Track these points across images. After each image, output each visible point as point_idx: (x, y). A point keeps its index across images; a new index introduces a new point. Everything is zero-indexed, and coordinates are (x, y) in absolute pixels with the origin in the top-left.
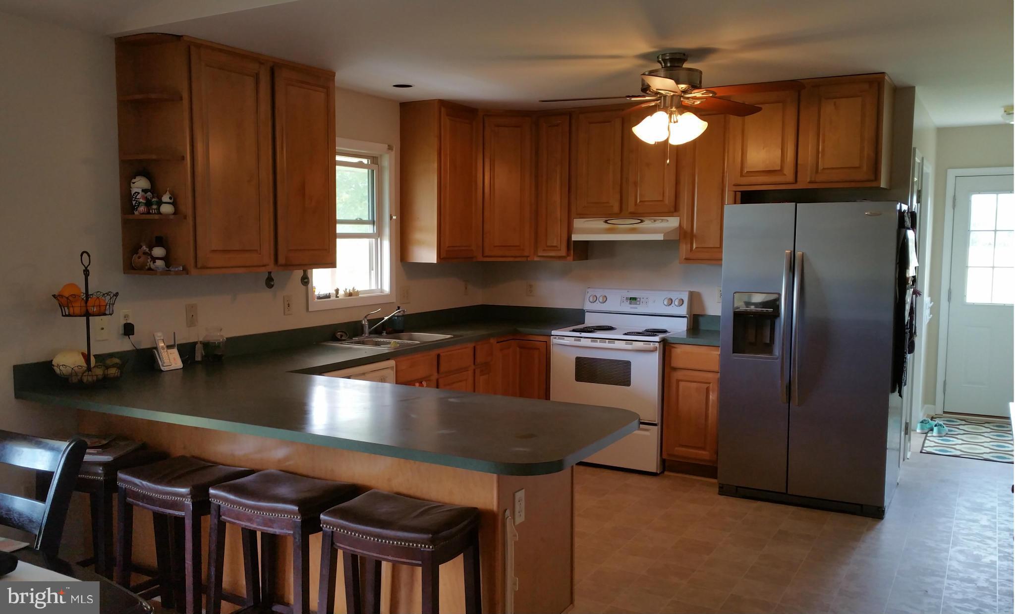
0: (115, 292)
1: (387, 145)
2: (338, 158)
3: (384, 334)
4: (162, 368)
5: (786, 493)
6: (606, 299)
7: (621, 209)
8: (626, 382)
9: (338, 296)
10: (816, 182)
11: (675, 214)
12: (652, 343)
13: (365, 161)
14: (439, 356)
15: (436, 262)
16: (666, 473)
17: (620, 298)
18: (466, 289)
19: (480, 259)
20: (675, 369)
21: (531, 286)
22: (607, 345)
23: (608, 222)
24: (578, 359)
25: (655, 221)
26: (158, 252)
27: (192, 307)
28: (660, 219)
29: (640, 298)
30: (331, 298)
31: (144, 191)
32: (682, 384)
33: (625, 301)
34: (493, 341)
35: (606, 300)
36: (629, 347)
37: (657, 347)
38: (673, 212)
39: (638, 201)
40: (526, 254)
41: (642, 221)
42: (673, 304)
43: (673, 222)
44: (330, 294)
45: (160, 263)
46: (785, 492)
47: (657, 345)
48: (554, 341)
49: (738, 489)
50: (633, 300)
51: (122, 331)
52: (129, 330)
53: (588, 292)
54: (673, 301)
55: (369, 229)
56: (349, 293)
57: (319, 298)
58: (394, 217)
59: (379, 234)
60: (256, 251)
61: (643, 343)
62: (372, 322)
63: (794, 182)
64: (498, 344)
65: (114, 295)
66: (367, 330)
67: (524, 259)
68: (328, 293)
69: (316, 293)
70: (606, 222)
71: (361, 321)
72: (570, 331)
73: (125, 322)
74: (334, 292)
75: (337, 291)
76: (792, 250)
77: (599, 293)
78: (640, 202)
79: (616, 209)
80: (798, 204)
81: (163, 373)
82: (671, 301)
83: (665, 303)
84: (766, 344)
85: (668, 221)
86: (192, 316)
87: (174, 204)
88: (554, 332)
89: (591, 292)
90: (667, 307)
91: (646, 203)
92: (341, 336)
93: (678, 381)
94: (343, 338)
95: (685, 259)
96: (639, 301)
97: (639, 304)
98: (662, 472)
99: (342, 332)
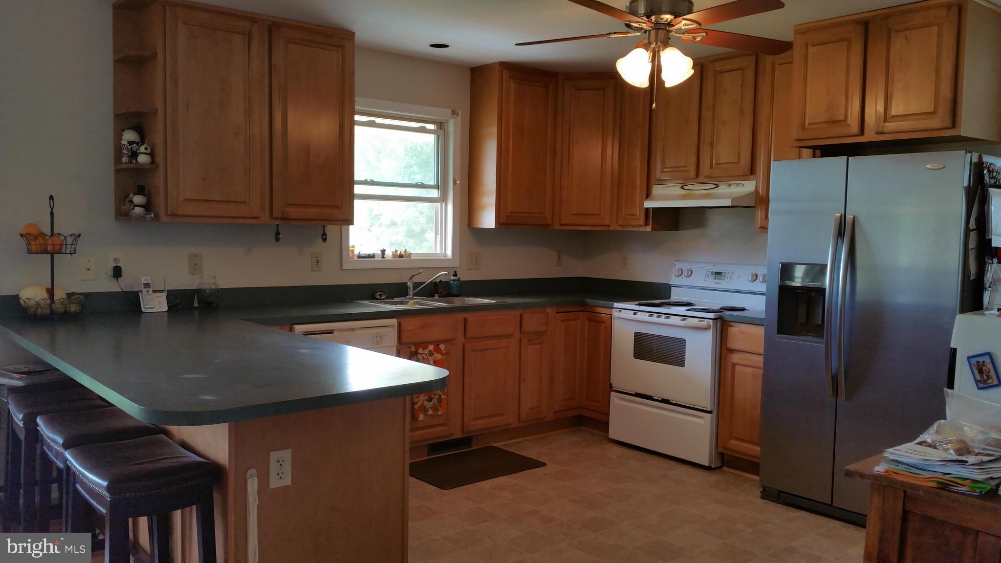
0: (77, 234)
1: (451, 110)
2: (357, 118)
3: (436, 297)
4: (143, 310)
5: (831, 505)
6: (692, 272)
7: (697, 175)
8: (681, 363)
9: (384, 256)
10: (884, 133)
11: (752, 177)
12: (706, 320)
13: (431, 127)
14: (465, 319)
15: (493, 227)
16: (724, 468)
17: (705, 272)
18: (559, 259)
19: (557, 227)
20: (732, 351)
21: (625, 258)
22: (663, 320)
23: (684, 187)
24: (637, 335)
25: (730, 185)
26: (138, 199)
27: (196, 256)
28: (736, 183)
29: (725, 273)
30: (376, 259)
31: (130, 143)
32: (738, 368)
33: (710, 276)
34: (549, 310)
35: (691, 274)
36: (682, 323)
37: (710, 325)
38: (749, 175)
39: (714, 164)
40: (607, 222)
41: (717, 186)
42: (757, 280)
43: (748, 187)
44: (374, 254)
45: (138, 210)
46: (830, 503)
47: (711, 322)
48: (616, 314)
49: (781, 494)
50: (718, 274)
51: (111, 273)
52: (117, 272)
53: (675, 266)
54: (758, 277)
55: (434, 193)
56: (400, 255)
57: (359, 257)
58: (458, 182)
59: (443, 199)
60: (244, 202)
61: (697, 319)
62: (417, 284)
63: (859, 133)
64: (557, 314)
65: (77, 236)
66: (411, 292)
67: (605, 228)
68: (373, 253)
69: (356, 252)
70: (682, 188)
71: (406, 283)
72: (636, 305)
73: (115, 265)
74: (380, 253)
75: (383, 251)
76: (843, 212)
77: (685, 266)
78: (716, 164)
79: (692, 173)
80: (850, 158)
81: (143, 315)
82: (755, 277)
83: (750, 279)
84: (818, 325)
85: (744, 185)
86: (196, 264)
87: (152, 155)
88: (616, 305)
89: (678, 265)
90: (750, 283)
91: (722, 166)
92: (381, 296)
93: (734, 365)
94: (383, 297)
95: (760, 228)
96: (724, 276)
97: (724, 279)
98: (721, 467)
99: (381, 291)
